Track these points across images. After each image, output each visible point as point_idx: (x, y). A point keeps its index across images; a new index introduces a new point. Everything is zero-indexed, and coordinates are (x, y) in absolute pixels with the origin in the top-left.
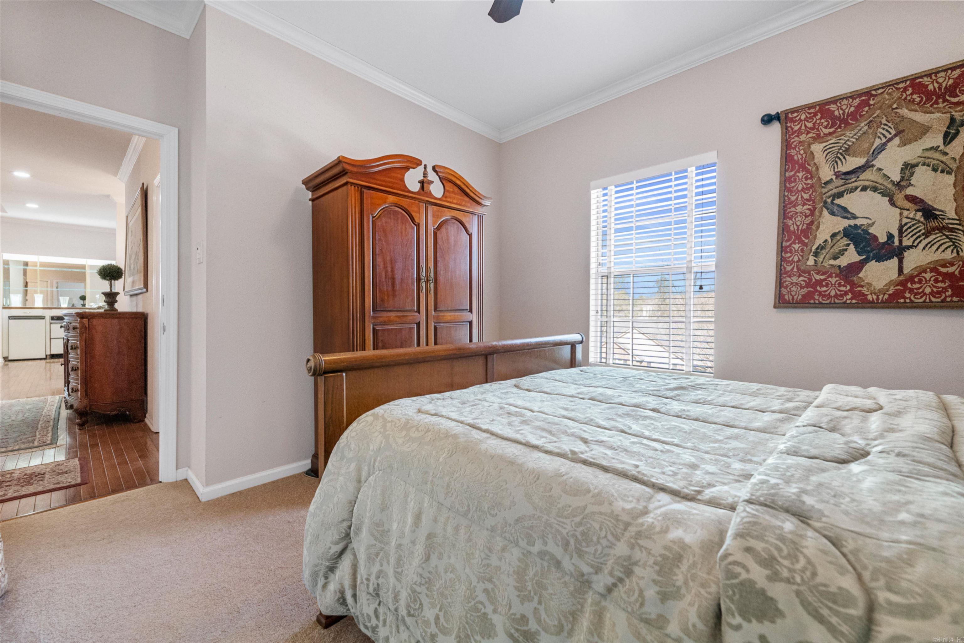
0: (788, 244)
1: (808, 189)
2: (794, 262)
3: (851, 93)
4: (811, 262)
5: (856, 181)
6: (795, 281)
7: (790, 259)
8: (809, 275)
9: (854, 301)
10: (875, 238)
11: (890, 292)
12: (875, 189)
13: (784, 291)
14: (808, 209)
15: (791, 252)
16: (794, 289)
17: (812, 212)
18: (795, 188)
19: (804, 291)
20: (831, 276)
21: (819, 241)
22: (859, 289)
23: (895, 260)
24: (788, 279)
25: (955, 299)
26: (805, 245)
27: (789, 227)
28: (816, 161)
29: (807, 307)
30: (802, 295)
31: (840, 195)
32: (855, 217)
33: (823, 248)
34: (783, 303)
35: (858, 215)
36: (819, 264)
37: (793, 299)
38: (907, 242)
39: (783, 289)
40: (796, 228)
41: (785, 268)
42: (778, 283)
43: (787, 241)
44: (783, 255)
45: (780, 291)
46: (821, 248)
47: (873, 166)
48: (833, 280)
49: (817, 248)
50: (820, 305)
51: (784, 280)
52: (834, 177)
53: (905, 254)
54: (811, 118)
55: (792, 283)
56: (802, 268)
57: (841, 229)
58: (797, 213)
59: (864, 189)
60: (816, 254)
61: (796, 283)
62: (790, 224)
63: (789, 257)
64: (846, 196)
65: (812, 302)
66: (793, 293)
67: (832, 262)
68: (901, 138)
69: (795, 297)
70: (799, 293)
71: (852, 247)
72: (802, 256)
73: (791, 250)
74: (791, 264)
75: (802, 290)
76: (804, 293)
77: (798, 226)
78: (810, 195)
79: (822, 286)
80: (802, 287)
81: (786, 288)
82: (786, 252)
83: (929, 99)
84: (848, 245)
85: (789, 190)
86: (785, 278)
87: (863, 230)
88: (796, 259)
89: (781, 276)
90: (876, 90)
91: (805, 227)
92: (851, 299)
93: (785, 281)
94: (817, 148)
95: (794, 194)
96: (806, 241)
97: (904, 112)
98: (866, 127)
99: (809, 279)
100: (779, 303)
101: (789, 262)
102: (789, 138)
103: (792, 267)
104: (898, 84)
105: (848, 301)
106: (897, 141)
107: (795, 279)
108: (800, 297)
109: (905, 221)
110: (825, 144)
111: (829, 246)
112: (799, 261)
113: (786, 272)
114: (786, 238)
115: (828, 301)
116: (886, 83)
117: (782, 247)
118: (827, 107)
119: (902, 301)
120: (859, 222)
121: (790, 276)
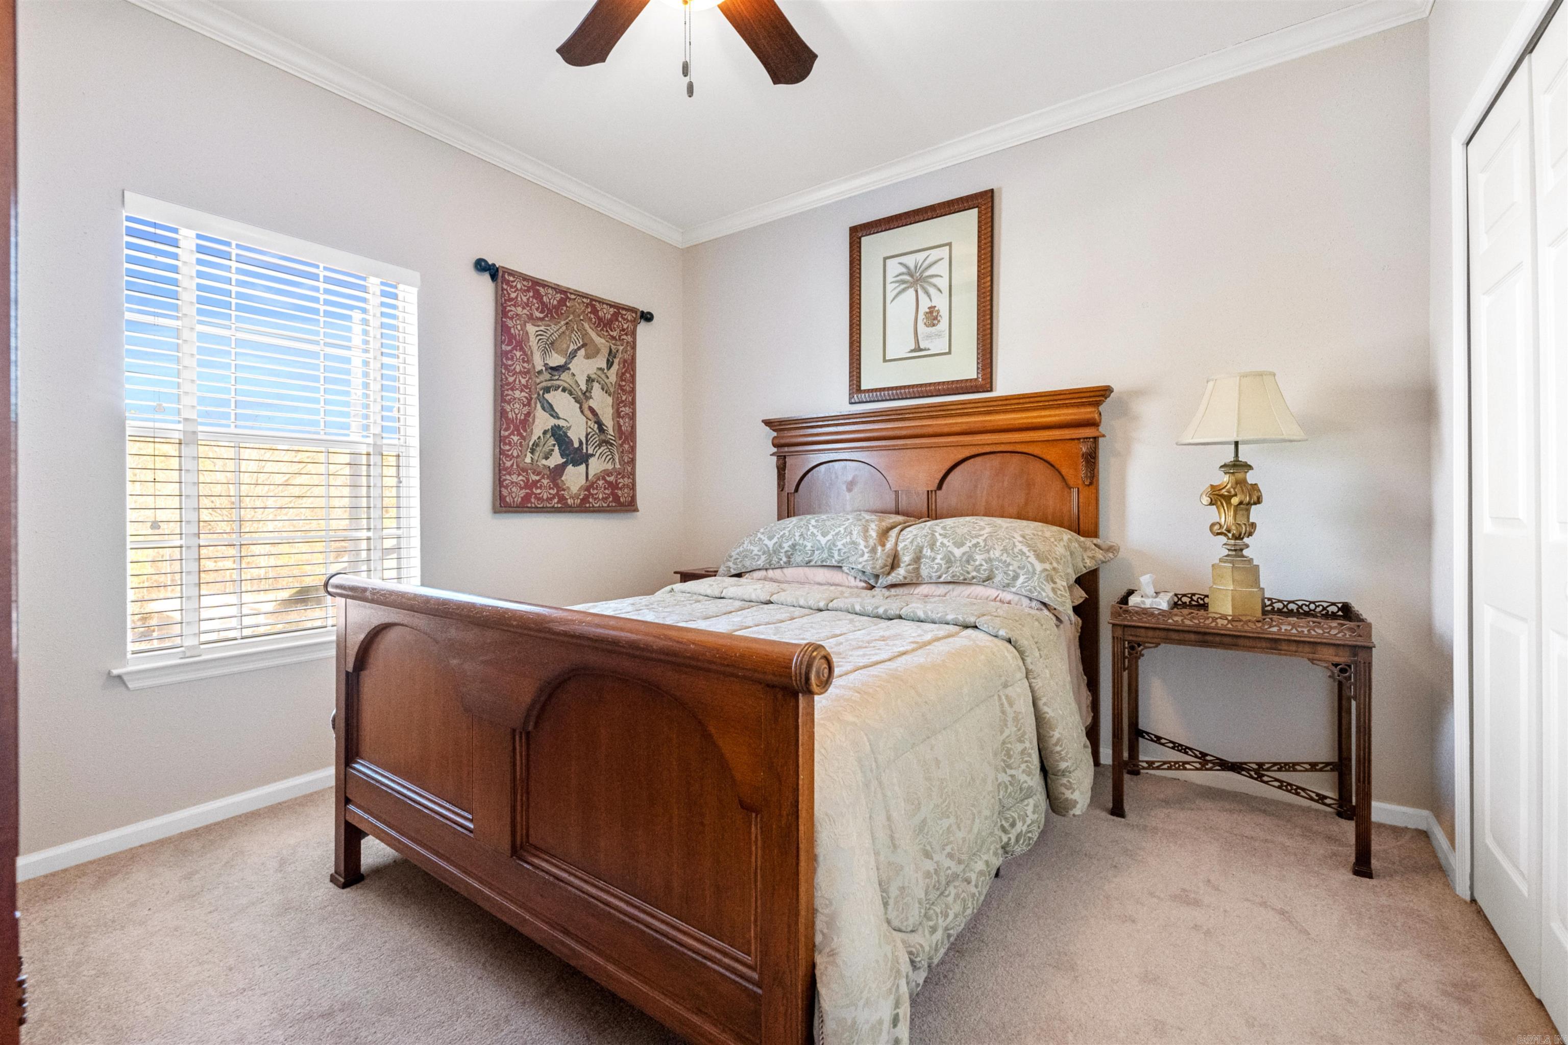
0: (507, 433)
1: (526, 373)
2: (513, 457)
3: (555, 284)
4: (528, 460)
5: (558, 379)
6: (515, 480)
7: (510, 453)
8: (527, 474)
9: (560, 505)
10: (571, 442)
11: (581, 497)
12: (571, 394)
13: (505, 492)
14: (525, 397)
15: (510, 444)
16: (514, 489)
17: (529, 404)
18: (513, 368)
19: (522, 493)
20: (543, 477)
21: (534, 438)
22: (562, 492)
23: (584, 466)
24: (508, 477)
25: (614, 504)
26: (523, 438)
27: (507, 413)
28: (531, 344)
29: (526, 512)
30: (522, 498)
31: (547, 390)
32: (559, 418)
33: (537, 445)
34: (505, 507)
35: (561, 416)
36: (535, 463)
37: (514, 501)
38: (590, 451)
39: (503, 489)
40: (514, 416)
41: (504, 463)
42: (497, 482)
43: (506, 430)
44: (502, 447)
45: (500, 491)
46: (536, 444)
47: (569, 369)
48: (545, 482)
49: (533, 445)
50: (535, 510)
51: (504, 477)
52: (544, 368)
53: (590, 461)
54: (525, 291)
55: (512, 483)
56: (521, 465)
57: (550, 427)
58: (515, 399)
59: (564, 390)
60: (532, 452)
61: (516, 483)
62: (508, 410)
63: (508, 451)
64: (552, 393)
65: (529, 505)
66: (514, 495)
67: (544, 462)
68: (585, 350)
69: (516, 499)
70: (518, 494)
71: (556, 448)
72: (521, 451)
73: (510, 441)
74: (511, 460)
75: (522, 492)
76: (522, 495)
77: (516, 415)
78: (527, 381)
79: (537, 488)
80: (521, 488)
81: (506, 487)
82: (505, 444)
83: (599, 325)
84: (554, 445)
85: (506, 367)
86: (505, 475)
87: (564, 432)
88: (515, 454)
89: (500, 473)
90: (571, 293)
91: (523, 417)
92: (558, 503)
93: (505, 480)
94: (531, 329)
95: (511, 374)
96: (525, 434)
97: (586, 325)
98: (564, 328)
99: (527, 478)
100: (501, 506)
101: (507, 456)
102: (505, 303)
103: (511, 462)
104: (584, 297)
105: (556, 506)
106: (582, 352)
107: (514, 478)
108: (520, 499)
109: (589, 430)
110: (537, 329)
111: (541, 444)
112: (518, 456)
113: (505, 469)
114: (504, 427)
115: (541, 505)
116: (576, 291)
117: (500, 436)
118: (538, 288)
119: (588, 505)
120: (561, 423)
121: (510, 474)
